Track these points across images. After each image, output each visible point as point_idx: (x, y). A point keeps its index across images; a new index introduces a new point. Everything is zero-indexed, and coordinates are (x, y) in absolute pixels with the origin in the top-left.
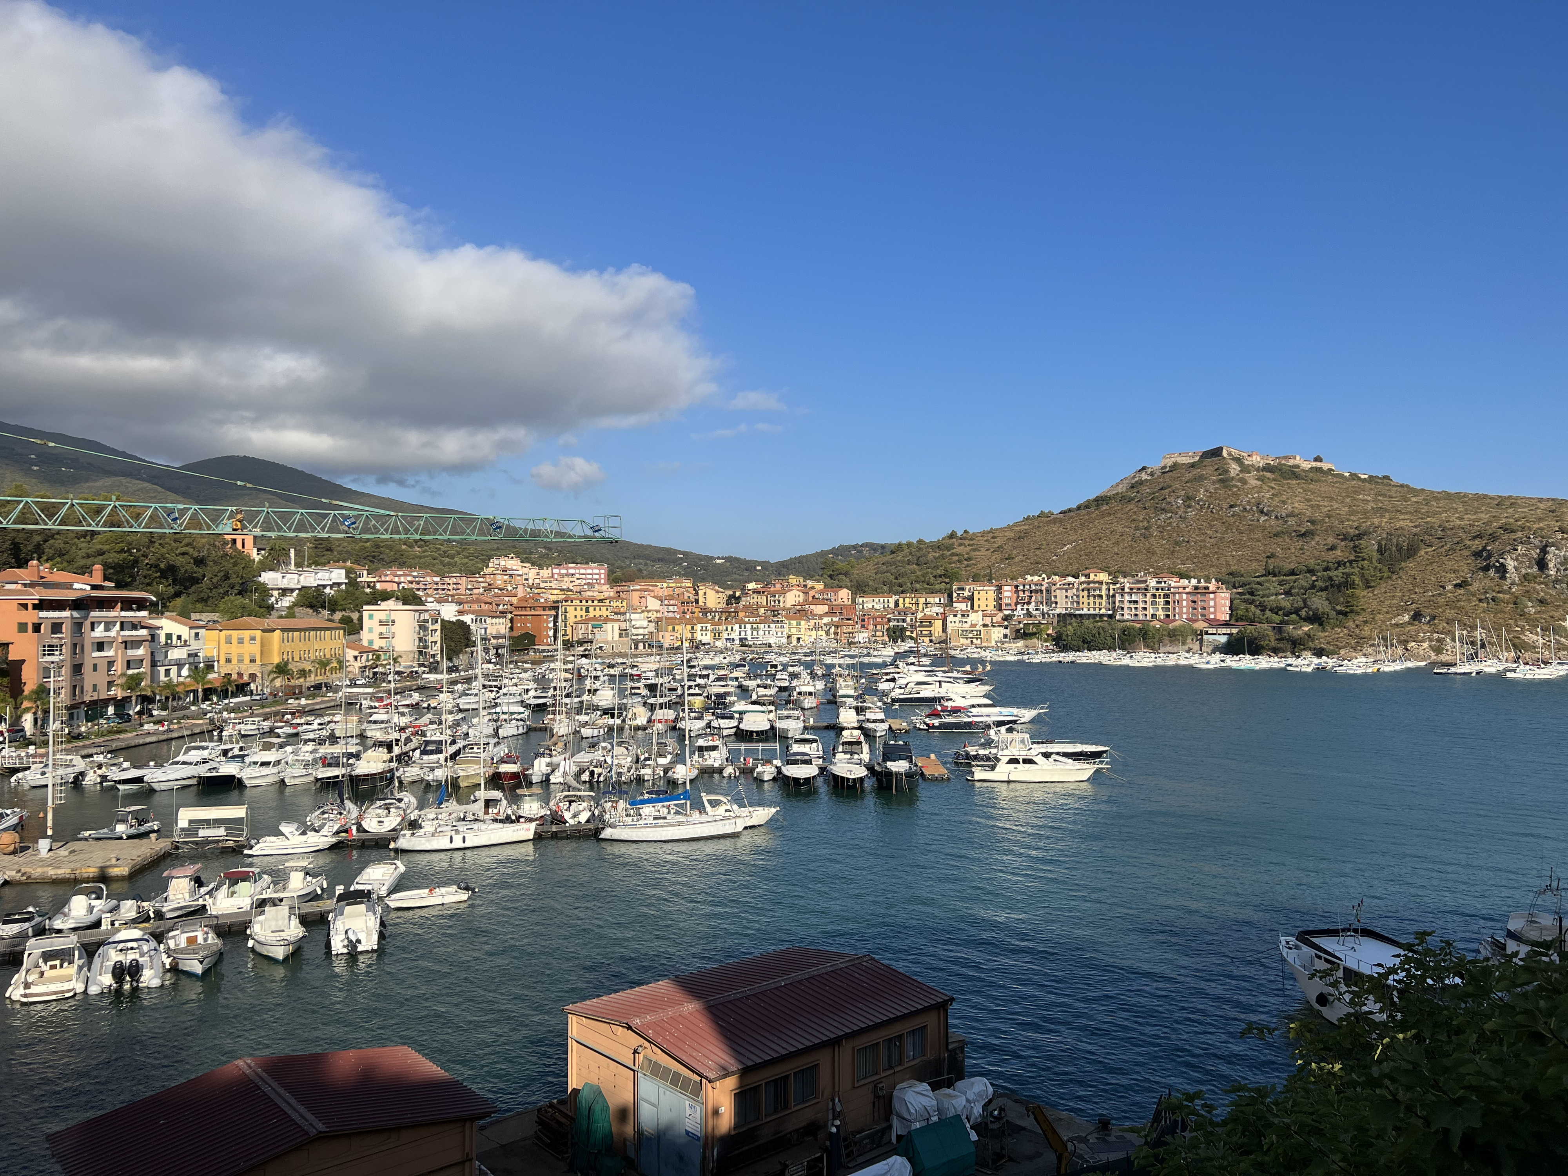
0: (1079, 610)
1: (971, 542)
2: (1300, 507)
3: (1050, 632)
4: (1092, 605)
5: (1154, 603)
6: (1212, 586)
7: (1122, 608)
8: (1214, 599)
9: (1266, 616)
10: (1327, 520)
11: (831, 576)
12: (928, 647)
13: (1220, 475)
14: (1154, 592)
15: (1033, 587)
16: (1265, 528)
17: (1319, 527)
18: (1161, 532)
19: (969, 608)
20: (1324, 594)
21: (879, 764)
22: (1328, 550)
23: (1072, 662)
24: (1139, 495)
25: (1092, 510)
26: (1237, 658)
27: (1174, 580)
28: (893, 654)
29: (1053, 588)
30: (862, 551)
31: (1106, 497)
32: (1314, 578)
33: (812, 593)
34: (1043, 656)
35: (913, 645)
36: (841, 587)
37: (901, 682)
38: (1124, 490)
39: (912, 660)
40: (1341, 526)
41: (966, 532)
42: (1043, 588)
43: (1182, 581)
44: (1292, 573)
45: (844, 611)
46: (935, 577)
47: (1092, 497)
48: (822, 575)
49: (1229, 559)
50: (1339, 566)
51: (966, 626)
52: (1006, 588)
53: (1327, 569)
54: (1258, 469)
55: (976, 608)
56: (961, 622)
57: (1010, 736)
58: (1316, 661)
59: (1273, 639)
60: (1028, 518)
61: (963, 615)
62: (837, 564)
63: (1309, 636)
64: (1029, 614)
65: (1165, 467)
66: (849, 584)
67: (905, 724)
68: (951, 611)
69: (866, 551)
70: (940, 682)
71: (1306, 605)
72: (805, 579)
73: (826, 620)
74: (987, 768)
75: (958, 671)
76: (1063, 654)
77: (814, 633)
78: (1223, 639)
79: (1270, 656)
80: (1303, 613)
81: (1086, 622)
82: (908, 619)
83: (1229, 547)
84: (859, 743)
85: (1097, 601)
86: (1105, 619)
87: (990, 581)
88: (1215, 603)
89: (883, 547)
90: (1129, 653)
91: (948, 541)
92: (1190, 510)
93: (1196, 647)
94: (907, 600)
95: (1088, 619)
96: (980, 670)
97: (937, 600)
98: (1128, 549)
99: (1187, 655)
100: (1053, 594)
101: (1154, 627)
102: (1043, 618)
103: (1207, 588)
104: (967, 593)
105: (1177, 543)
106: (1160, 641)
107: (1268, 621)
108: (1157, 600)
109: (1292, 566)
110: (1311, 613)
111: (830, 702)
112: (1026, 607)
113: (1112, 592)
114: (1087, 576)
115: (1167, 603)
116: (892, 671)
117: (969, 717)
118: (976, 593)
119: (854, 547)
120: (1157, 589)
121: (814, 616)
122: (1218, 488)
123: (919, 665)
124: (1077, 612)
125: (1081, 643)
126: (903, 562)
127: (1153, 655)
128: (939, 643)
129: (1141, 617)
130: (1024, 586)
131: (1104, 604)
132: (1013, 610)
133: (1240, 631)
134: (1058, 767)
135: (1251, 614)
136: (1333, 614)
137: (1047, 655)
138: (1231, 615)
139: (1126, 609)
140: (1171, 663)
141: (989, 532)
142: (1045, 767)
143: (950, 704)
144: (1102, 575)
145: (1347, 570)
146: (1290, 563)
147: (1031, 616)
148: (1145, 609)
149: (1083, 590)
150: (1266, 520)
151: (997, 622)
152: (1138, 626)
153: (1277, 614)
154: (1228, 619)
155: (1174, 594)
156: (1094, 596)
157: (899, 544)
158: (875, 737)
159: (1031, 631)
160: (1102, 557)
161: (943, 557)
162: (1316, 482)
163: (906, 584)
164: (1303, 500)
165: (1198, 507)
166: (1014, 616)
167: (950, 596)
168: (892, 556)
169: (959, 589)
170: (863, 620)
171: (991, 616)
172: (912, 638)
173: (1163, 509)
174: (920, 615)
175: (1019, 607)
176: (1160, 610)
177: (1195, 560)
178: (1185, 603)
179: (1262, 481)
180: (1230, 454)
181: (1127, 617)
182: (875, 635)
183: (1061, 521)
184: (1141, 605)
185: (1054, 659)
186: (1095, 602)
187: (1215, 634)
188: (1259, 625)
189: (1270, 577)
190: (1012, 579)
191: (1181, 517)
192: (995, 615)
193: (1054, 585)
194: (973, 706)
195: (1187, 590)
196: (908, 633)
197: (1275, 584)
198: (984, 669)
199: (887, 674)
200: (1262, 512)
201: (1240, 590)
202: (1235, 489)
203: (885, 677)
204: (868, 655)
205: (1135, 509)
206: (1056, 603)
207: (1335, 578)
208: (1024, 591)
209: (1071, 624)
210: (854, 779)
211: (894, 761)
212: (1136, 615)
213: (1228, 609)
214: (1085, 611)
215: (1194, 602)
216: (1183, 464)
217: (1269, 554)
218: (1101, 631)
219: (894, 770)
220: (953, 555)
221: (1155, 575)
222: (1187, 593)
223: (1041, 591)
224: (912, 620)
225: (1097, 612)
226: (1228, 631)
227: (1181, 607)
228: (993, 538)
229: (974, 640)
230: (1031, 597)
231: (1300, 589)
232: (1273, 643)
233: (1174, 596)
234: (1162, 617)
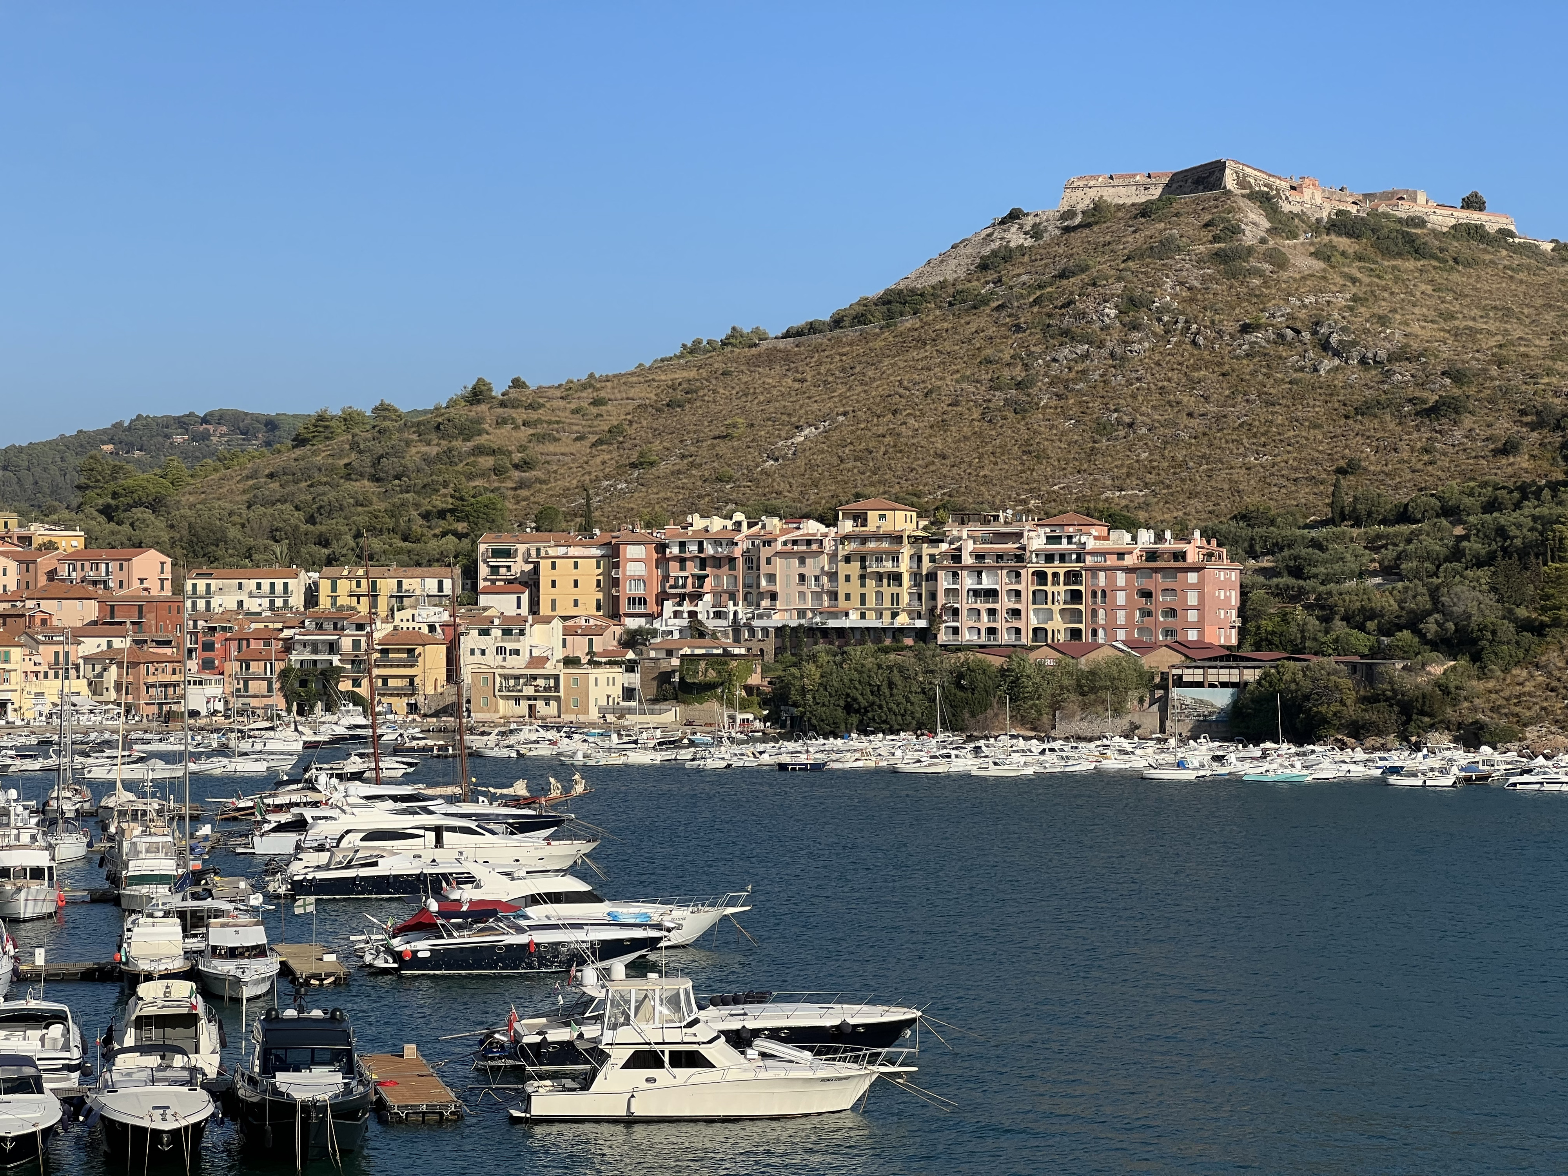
0: (835, 615)
1: (534, 415)
2: (1426, 334)
3: (755, 679)
4: (871, 602)
5: (1039, 597)
6: (1193, 552)
7: (955, 612)
8: (1199, 587)
9: (1333, 635)
10: (1494, 371)
11: (108, 512)
12: (404, 725)
13: (1216, 239)
14: (1040, 565)
15: (709, 550)
16: (1331, 391)
17: (1472, 391)
18: (1059, 397)
19: (524, 610)
20: (1484, 575)
21: (252, 1081)
22: (1496, 452)
23: (817, 767)
24: (1001, 291)
25: (872, 328)
26: (1256, 752)
27: (1094, 531)
28: (299, 746)
29: (765, 552)
30: (205, 436)
31: (913, 291)
32: (1459, 531)
33: (46, 562)
34: (736, 749)
35: (361, 721)
36: (139, 545)
37: (321, 831)
38: (962, 274)
39: (354, 764)
40: (1531, 389)
41: (517, 383)
42: (737, 552)
43: (1114, 534)
44: (1403, 516)
45: (149, 619)
46: (426, 516)
47: (875, 291)
48: (79, 508)
49: (1239, 474)
50: (1525, 497)
51: (517, 664)
52: (632, 551)
53: (1491, 506)
54: (1317, 227)
55: (545, 609)
56: (501, 651)
57: (634, 988)
58: (1461, 757)
59: (1350, 698)
60: (694, 349)
61: (507, 632)
62: (127, 475)
63: (1446, 691)
64: (696, 630)
65: (1070, 214)
66: (165, 537)
67: (331, 958)
68: (472, 619)
69: (218, 436)
70: (438, 831)
71: (1437, 605)
72: (25, 519)
73: (92, 645)
74: (569, 1083)
75: (492, 799)
76: (791, 746)
77: (52, 688)
78: (1222, 699)
79: (1343, 746)
80: (1430, 626)
81: (856, 652)
82: (346, 644)
83: (1239, 442)
84: (189, 1020)
85: (887, 590)
86: (909, 642)
87: (586, 529)
88: (1201, 598)
89: (271, 424)
90: (970, 739)
91: (464, 412)
92: (1136, 335)
93: (1150, 719)
94: (344, 586)
95: (862, 642)
96: (555, 793)
97: (431, 585)
98: (973, 443)
99: (1126, 744)
100: (764, 569)
101: (1040, 666)
102: (737, 640)
103: (1180, 556)
104: (519, 566)
105: (1102, 429)
106: (1056, 706)
107: (1340, 647)
108: (1049, 588)
109: (1403, 497)
110: (1451, 626)
111: (99, 899)
112: (687, 607)
113: (926, 565)
114: (860, 518)
115: (1076, 596)
116: (295, 798)
117: (520, 930)
118: (545, 565)
119: (183, 423)
120: (1049, 558)
121: (51, 634)
122: (1211, 278)
123: (378, 781)
124: (832, 623)
125: (840, 713)
126: (332, 469)
127: (1035, 745)
128: (436, 714)
129: (1006, 638)
130: (682, 545)
131: (905, 599)
132: (651, 617)
133: (1266, 675)
134: (770, 1074)
135: (1294, 629)
136: (1507, 628)
137: (748, 749)
138: (1242, 632)
139: (964, 614)
140: (1084, 766)
141: (584, 387)
142: (733, 1075)
143: (466, 894)
144: (900, 514)
145: (1544, 511)
146: (1396, 488)
147: (702, 635)
148: (1016, 613)
149: (847, 560)
150: (1337, 368)
151: (605, 653)
152: (997, 661)
153: (1362, 628)
154: (1234, 641)
155: (1094, 571)
156: (879, 577)
157: (321, 418)
158: (239, 1001)
159: (700, 678)
160: (899, 465)
161: (448, 457)
162: (1467, 265)
163: (338, 536)
164: (1432, 314)
165: (1159, 329)
166: (654, 633)
167: (470, 573)
168: (298, 452)
169: (497, 553)
170: (208, 647)
171: (589, 633)
172: (356, 700)
173: (1066, 333)
174: (382, 630)
175: (669, 607)
176: (1057, 617)
177: (1151, 478)
178: (1121, 598)
179: (1328, 259)
180: (1242, 183)
181: (967, 637)
182: (243, 692)
183: (787, 357)
184: (1006, 603)
185: (765, 758)
186: (879, 595)
187: (1199, 685)
188: (1315, 659)
189: (1344, 528)
190: (648, 525)
191: (1112, 355)
192: (600, 631)
193: (768, 543)
194: (534, 900)
195: (1129, 561)
196: (345, 686)
197: (1359, 547)
198: (567, 790)
199: (279, 808)
200: (1325, 346)
201: (1266, 562)
202: (1256, 282)
203: (275, 818)
204: (223, 751)
205: (992, 331)
206: (773, 596)
207: (1513, 531)
208: (682, 561)
209: (814, 658)
210: (175, 1133)
211: (297, 1069)
212: (992, 631)
213: (1234, 613)
214: (853, 620)
215: (1147, 594)
216: (1119, 207)
217: (1342, 463)
218: (897, 678)
219: (300, 1095)
220: (479, 451)
221: (1044, 517)
222: (1129, 570)
223: (732, 560)
224: (356, 644)
225: (886, 621)
226: (1232, 675)
227: (1112, 610)
228: (597, 402)
229: (540, 704)
230: (701, 579)
231: (1422, 559)
232: (1352, 711)
233: (1095, 576)
234: (1061, 638)
